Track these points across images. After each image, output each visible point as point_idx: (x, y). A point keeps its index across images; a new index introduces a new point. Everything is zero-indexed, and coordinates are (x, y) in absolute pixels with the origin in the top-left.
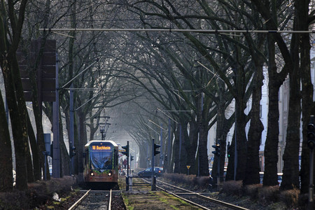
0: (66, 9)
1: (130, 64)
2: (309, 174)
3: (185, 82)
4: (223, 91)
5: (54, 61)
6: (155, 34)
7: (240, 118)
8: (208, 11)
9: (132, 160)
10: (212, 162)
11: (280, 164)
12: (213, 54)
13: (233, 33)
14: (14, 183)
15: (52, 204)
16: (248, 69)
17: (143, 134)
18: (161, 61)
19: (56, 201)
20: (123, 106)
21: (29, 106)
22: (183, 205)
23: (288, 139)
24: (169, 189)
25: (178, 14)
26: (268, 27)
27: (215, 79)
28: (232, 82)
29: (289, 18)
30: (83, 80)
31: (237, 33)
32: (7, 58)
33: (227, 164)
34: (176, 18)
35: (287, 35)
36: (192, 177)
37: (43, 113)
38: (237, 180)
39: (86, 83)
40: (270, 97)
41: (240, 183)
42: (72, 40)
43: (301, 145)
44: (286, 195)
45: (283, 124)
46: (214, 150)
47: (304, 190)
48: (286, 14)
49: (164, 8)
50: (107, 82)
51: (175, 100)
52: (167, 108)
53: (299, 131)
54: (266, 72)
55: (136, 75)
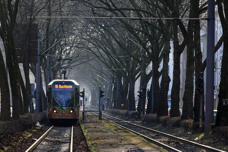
0: (44, 4)
1: (85, 39)
2: (199, 110)
3: (120, 51)
4: (144, 56)
5: (37, 37)
6: (101, 20)
7: (155, 74)
8: (135, 5)
9: (86, 100)
10: (138, 102)
11: (181, 104)
12: (138, 33)
13: (151, 20)
14: (11, 115)
15: (35, 129)
16: (160, 43)
17: (93, 84)
18: (105, 37)
19: (38, 127)
20: (81, 66)
21: (21, 66)
22: (119, 129)
23: (186, 87)
24: (110, 119)
25: (116, 7)
26: (173, 15)
27: (139, 49)
28: (150, 51)
29: (187, 10)
30: (55, 49)
31: (154, 20)
32: (7, 36)
33: (147, 103)
34: (114, 10)
35: (185, 21)
36: (125, 111)
37: (30, 70)
38: (153, 113)
39: (57, 52)
40: (174, 60)
41: (155, 115)
42: (48, 24)
43: (194, 91)
44: (185, 123)
45: (183, 78)
46: (139, 94)
47: (196, 120)
48: (185, 7)
49: (107, 4)
50: (70, 50)
51: (114, 62)
52: (109, 68)
53: (193, 82)
54: (172, 45)
55: (89, 46)
